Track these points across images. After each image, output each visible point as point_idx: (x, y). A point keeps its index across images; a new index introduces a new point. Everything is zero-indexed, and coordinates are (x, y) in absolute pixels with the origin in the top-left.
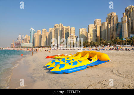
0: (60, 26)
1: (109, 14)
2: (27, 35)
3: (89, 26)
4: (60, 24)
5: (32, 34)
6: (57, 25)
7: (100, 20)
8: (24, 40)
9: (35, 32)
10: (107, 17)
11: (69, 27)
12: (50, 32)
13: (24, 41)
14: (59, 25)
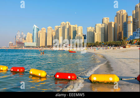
0: (67, 25)
1: (118, 12)
2: (29, 33)
3: (96, 25)
4: (67, 22)
5: (35, 32)
6: (64, 23)
7: (108, 18)
8: (25, 38)
9: (38, 30)
10: (116, 15)
11: (77, 25)
12: (56, 30)
13: (25, 40)
14: (65, 24)
